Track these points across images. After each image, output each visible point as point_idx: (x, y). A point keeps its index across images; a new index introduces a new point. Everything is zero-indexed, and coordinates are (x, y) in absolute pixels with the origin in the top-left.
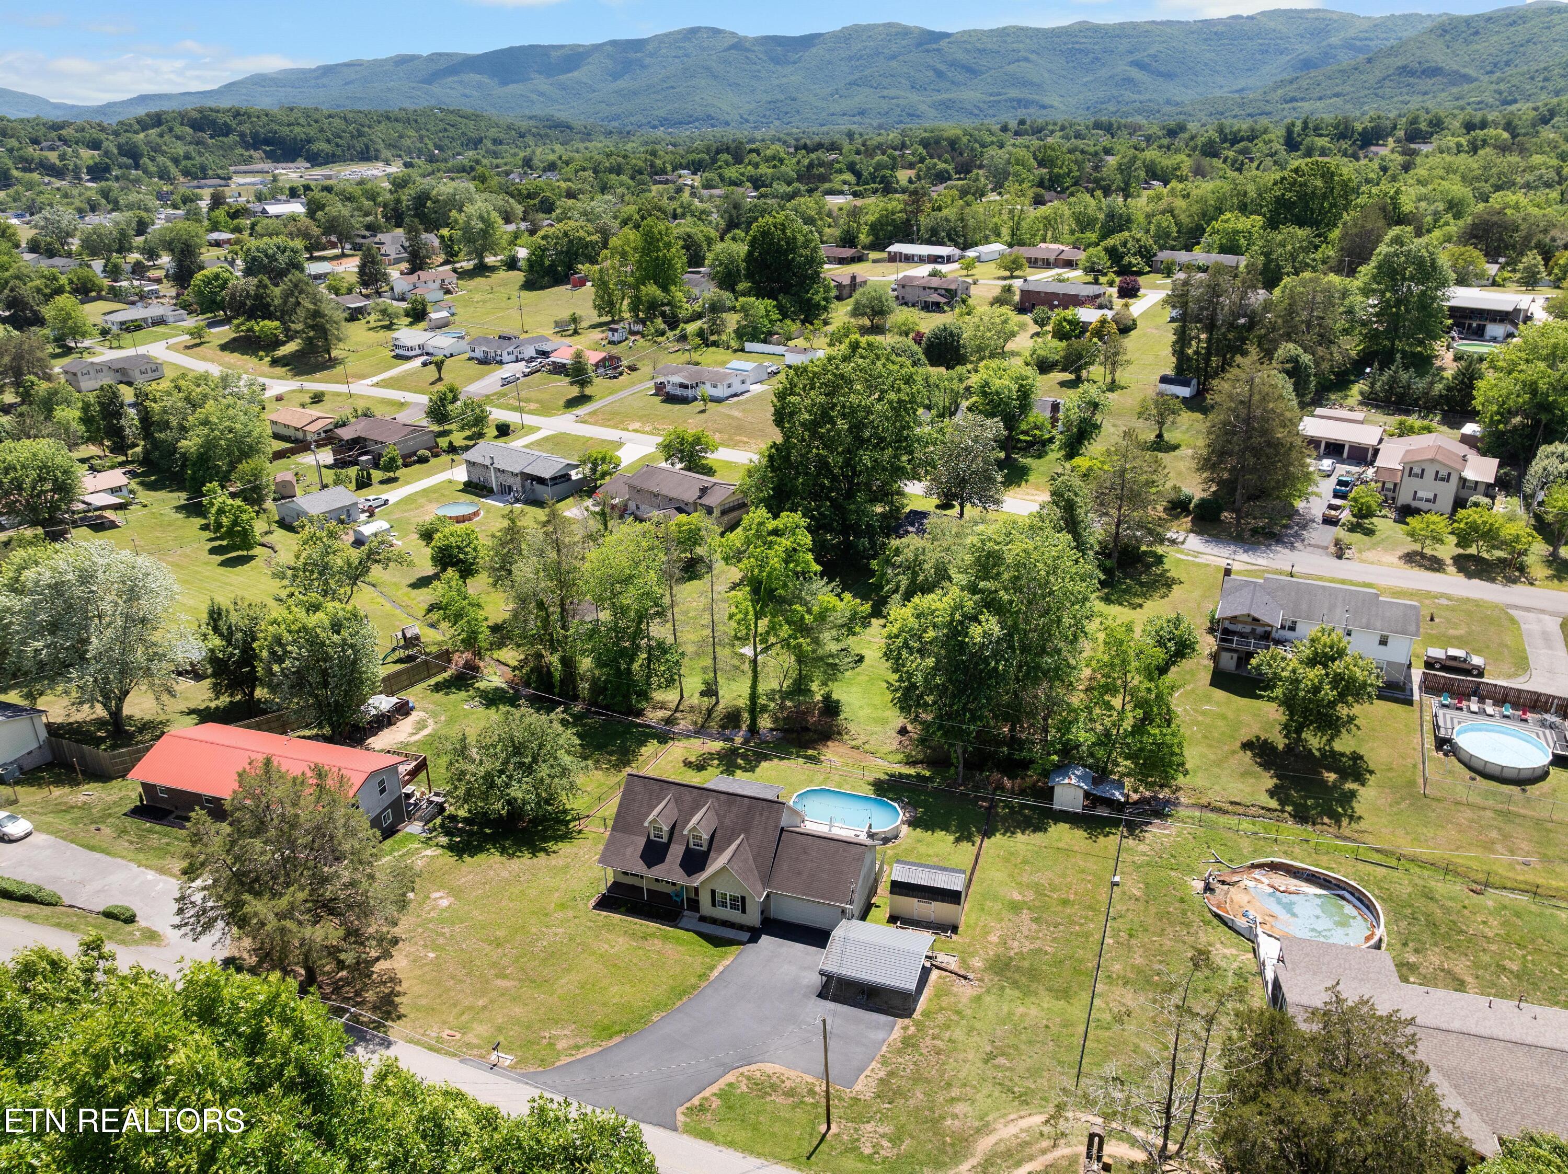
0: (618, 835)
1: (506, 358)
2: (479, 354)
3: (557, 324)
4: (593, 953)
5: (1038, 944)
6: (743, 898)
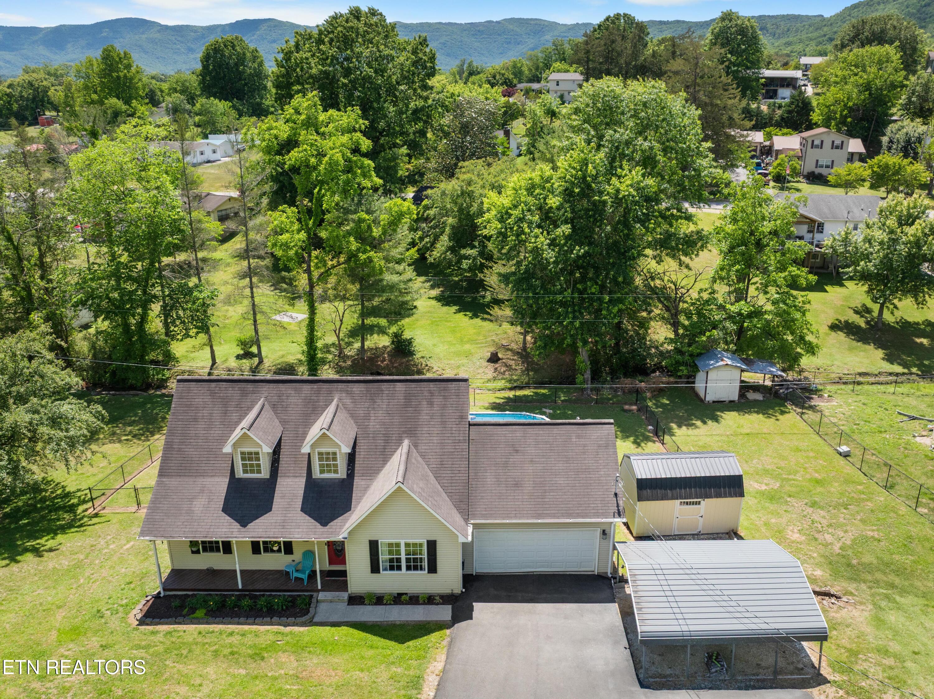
6: (431, 545)
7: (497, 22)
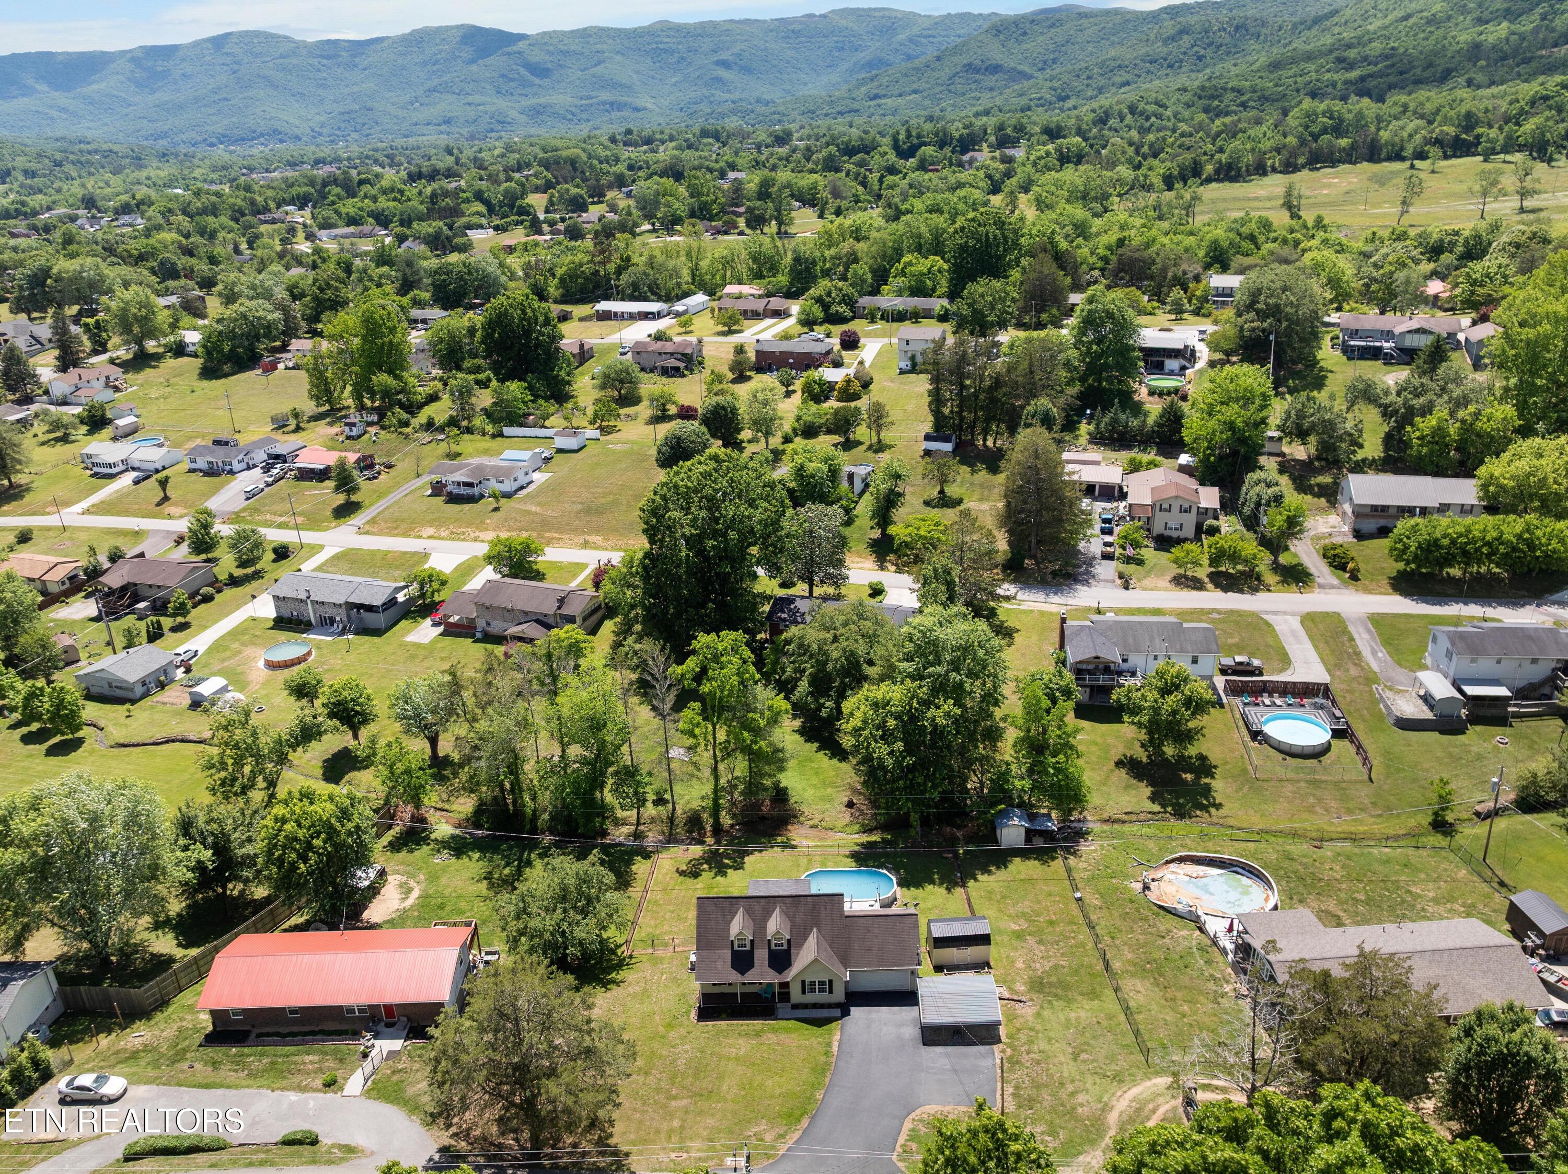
0: (705, 953)
1: (236, 466)
2: (202, 464)
3: (274, 420)
4: (729, 1059)
5: (1053, 962)
6: (831, 982)
7: (821, 16)
